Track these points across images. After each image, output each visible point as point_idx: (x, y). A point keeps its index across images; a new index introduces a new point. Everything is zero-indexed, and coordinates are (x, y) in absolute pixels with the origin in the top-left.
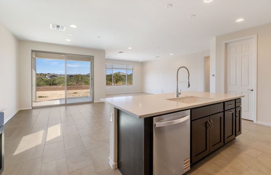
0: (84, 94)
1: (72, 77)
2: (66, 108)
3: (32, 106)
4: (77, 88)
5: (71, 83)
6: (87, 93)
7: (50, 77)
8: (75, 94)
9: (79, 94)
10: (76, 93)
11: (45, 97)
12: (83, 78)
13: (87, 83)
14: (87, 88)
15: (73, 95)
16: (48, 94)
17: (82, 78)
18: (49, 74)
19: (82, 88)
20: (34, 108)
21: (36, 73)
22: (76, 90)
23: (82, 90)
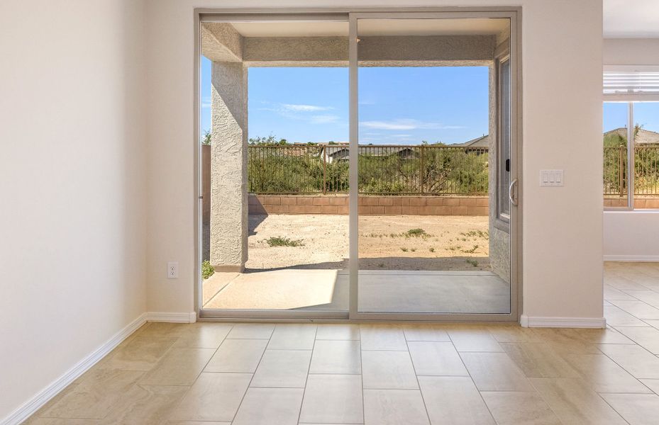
0: (454, 244)
1: (409, 157)
2: (353, 333)
3: (196, 308)
4: (423, 210)
5: (402, 181)
6: (471, 238)
7: (334, 155)
8: (414, 241)
9: (430, 243)
10: (417, 232)
11: (293, 244)
12: (453, 160)
13: (470, 184)
14: (471, 211)
15: (403, 241)
16: (308, 229)
17: (446, 160)
18: (333, 143)
19: (449, 211)
20: (205, 317)
21: (245, 134)
22: (418, 218)
23: (448, 218)
